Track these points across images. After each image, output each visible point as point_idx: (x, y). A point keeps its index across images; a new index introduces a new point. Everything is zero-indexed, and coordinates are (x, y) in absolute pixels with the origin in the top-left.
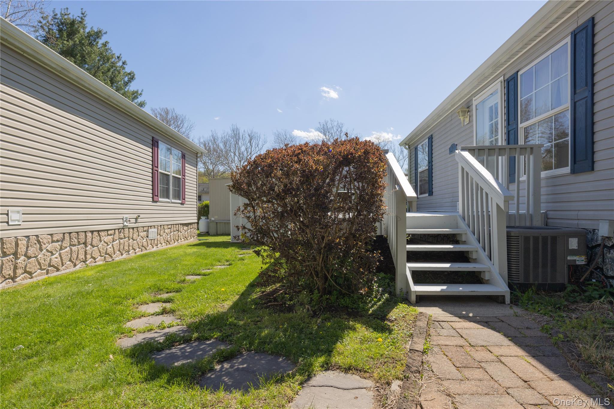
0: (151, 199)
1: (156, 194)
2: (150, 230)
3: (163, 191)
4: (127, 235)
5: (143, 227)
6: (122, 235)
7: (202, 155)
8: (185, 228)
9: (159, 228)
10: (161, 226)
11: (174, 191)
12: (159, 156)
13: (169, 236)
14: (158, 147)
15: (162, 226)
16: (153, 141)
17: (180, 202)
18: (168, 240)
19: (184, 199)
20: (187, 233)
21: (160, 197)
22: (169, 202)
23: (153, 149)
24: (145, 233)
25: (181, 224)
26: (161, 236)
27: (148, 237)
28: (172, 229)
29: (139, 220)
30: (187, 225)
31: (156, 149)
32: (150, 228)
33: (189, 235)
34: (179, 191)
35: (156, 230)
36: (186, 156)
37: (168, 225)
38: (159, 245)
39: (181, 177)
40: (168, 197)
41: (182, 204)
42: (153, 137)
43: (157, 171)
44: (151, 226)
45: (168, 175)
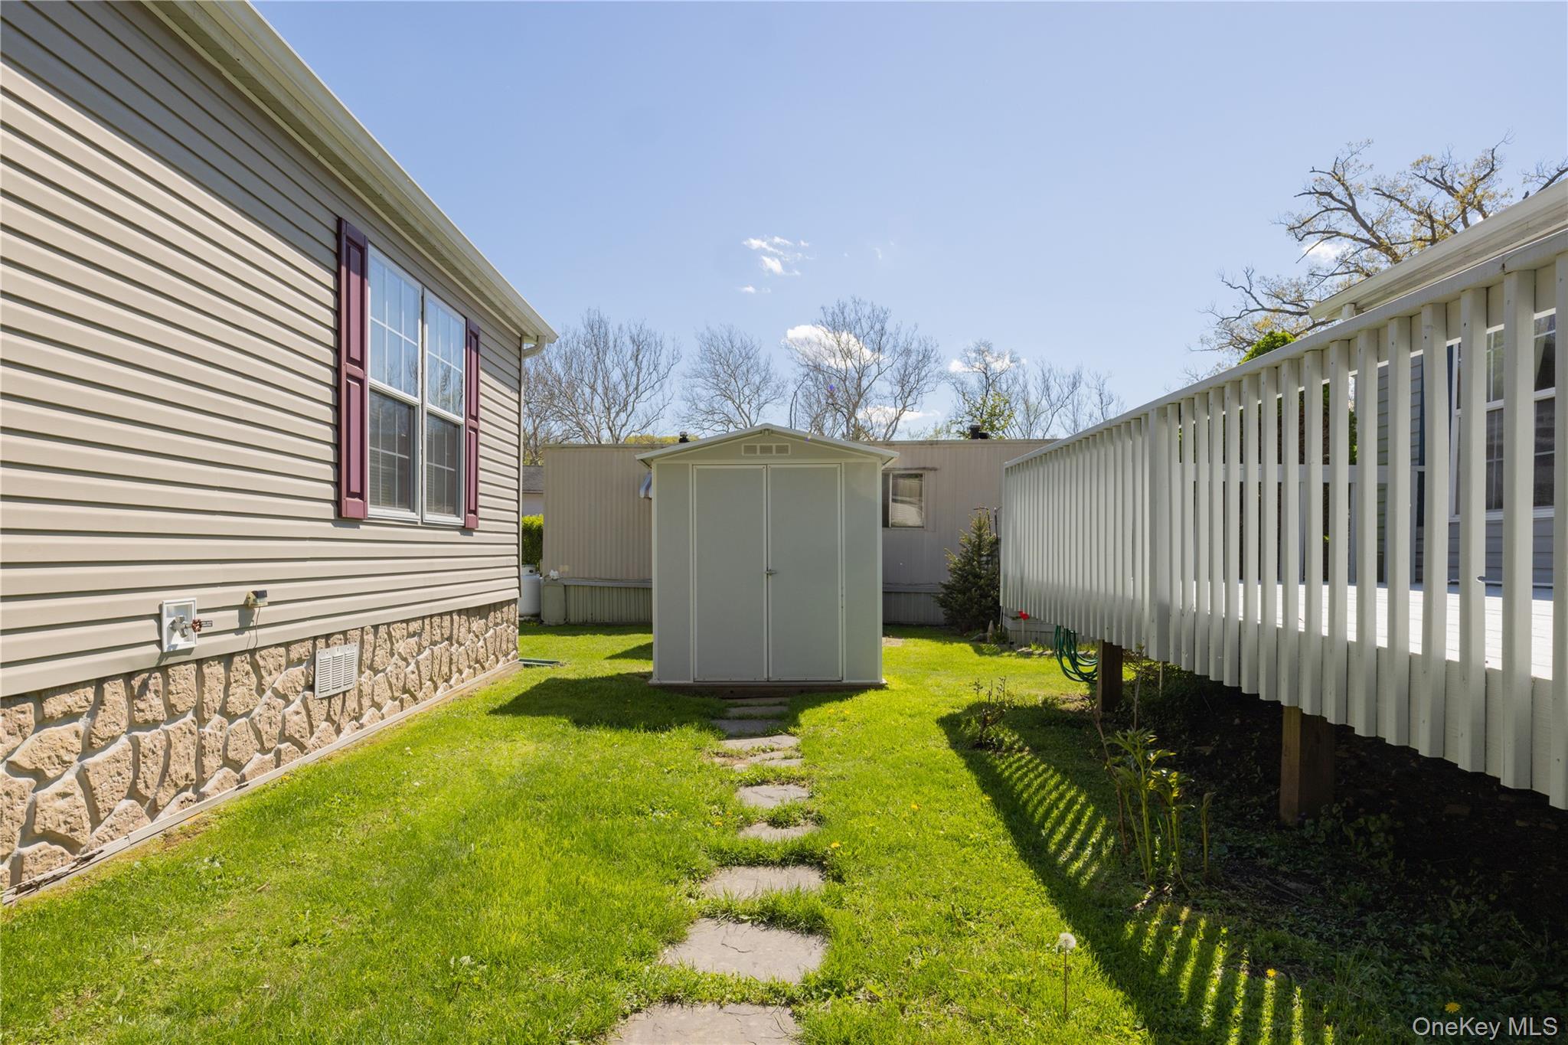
0: (329, 511)
1: (355, 487)
2: (323, 655)
3: (389, 477)
4: (184, 701)
5: (287, 645)
6: (153, 705)
7: (538, 348)
8: (477, 624)
9: (369, 638)
10: (376, 627)
11: (436, 475)
12: (369, 318)
13: (412, 667)
14: (363, 274)
15: (382, 630)
16: (338, 237)
17: (459, 521)
18: (409, 685)
19: (475, 512)
20: (481, 643)
21: (375, 502)
22: (412, 525)
23: (337, 276)
24: (297, 672)
25: (460, 612)
26: (376, 672)
27: (311, 687)
28: (426, 636)
29: (263, 613)
30: (482, 611)
31: (355, 279)
32: (321, 643)
33: (491, 651)
34: (454, 478)
35: (352, 650)
36: (482, 338)
37: (407, 621)
38: (369, 713)
39: (461, 420)
40: (407, 500)
41: (466, 530)
42: (340, 221)
43: (361, 382)
44: (328, 637)
45: (411, 408)
